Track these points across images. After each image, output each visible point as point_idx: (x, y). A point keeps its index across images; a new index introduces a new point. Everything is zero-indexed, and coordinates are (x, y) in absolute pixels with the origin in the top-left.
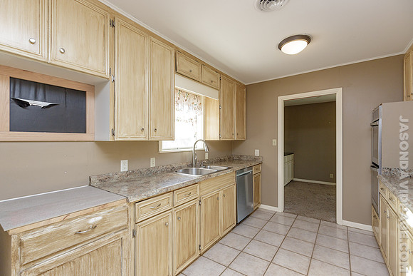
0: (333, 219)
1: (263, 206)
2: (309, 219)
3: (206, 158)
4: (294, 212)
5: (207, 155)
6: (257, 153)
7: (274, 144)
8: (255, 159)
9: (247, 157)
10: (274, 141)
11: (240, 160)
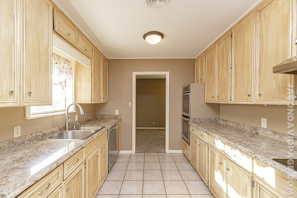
0: (163, 151)
1: (121, 152)
2: (152, 154)
3: (76, 119)
4: (141, 151)
5: (77, 116)
6: (117, 112)
7: (130, 106)
8: (116, 117)
9: (109, 116)
10: (130, 103)
11: (103, 118)
